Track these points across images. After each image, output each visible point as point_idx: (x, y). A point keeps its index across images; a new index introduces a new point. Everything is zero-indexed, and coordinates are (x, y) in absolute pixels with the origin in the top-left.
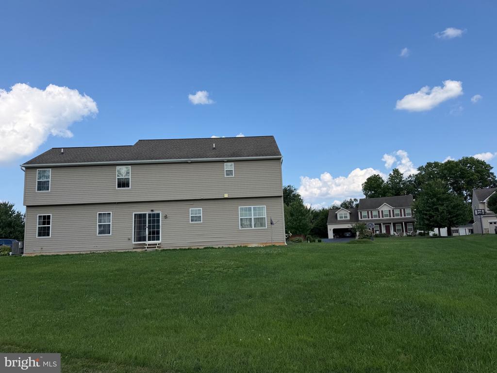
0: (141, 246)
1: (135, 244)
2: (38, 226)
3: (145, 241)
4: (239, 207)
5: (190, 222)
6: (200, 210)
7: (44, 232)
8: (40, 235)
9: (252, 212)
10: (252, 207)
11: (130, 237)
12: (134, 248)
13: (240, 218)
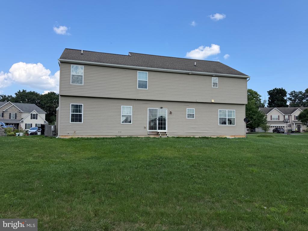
0: (153, 134)
1: (149, 132)
2: (71, 113)
3: (156, 129)
4: (219, 110)
5: (187, 118)
6: (194, 109)
7: (76, 118)
8: (72, 120)
9: (227, 114)
10: (227, 110)
11: (145, 126)
12: (148, 135)
13: (219, 117)
